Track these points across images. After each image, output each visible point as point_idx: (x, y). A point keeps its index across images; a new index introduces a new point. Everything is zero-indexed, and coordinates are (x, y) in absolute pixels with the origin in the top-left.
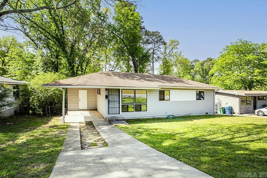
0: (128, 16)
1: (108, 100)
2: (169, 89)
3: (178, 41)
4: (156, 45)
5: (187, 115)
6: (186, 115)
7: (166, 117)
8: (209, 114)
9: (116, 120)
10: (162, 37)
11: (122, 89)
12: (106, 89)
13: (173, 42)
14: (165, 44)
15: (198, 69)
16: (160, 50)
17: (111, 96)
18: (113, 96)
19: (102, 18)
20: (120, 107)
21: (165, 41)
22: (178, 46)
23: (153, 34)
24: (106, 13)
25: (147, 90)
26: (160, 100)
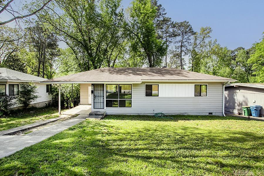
0: (140, 10)
1: (94, 95)
2: (158, 83)
3: (210, 27)
4: (186, 37)
5: (181, 114)
6: (179, 114)
7: (153, 115)
8: (213, 114)
9: (95, 114)
10: (191, 26)
11: (106, 84)
12: (92, 84)
13: (204, 30)
14: (195, 33)
15: (241, 59)
16: (189, 41)
17: (96, 91)
18: (98, 91)
19: (119, 18)
20: (104, 102)
21: (195, 31)
22: (210, 34)
23: (181, 25)
24: (122, 12)
25: (131, 84)
26: (147, 95)
